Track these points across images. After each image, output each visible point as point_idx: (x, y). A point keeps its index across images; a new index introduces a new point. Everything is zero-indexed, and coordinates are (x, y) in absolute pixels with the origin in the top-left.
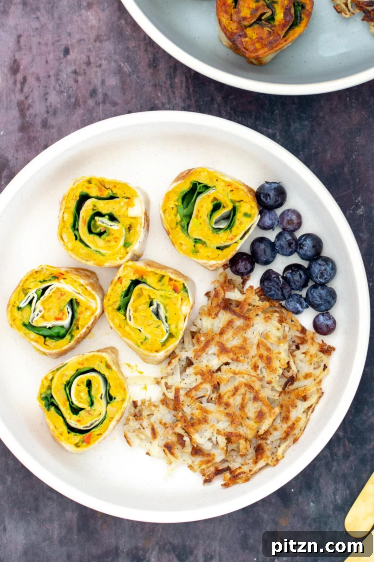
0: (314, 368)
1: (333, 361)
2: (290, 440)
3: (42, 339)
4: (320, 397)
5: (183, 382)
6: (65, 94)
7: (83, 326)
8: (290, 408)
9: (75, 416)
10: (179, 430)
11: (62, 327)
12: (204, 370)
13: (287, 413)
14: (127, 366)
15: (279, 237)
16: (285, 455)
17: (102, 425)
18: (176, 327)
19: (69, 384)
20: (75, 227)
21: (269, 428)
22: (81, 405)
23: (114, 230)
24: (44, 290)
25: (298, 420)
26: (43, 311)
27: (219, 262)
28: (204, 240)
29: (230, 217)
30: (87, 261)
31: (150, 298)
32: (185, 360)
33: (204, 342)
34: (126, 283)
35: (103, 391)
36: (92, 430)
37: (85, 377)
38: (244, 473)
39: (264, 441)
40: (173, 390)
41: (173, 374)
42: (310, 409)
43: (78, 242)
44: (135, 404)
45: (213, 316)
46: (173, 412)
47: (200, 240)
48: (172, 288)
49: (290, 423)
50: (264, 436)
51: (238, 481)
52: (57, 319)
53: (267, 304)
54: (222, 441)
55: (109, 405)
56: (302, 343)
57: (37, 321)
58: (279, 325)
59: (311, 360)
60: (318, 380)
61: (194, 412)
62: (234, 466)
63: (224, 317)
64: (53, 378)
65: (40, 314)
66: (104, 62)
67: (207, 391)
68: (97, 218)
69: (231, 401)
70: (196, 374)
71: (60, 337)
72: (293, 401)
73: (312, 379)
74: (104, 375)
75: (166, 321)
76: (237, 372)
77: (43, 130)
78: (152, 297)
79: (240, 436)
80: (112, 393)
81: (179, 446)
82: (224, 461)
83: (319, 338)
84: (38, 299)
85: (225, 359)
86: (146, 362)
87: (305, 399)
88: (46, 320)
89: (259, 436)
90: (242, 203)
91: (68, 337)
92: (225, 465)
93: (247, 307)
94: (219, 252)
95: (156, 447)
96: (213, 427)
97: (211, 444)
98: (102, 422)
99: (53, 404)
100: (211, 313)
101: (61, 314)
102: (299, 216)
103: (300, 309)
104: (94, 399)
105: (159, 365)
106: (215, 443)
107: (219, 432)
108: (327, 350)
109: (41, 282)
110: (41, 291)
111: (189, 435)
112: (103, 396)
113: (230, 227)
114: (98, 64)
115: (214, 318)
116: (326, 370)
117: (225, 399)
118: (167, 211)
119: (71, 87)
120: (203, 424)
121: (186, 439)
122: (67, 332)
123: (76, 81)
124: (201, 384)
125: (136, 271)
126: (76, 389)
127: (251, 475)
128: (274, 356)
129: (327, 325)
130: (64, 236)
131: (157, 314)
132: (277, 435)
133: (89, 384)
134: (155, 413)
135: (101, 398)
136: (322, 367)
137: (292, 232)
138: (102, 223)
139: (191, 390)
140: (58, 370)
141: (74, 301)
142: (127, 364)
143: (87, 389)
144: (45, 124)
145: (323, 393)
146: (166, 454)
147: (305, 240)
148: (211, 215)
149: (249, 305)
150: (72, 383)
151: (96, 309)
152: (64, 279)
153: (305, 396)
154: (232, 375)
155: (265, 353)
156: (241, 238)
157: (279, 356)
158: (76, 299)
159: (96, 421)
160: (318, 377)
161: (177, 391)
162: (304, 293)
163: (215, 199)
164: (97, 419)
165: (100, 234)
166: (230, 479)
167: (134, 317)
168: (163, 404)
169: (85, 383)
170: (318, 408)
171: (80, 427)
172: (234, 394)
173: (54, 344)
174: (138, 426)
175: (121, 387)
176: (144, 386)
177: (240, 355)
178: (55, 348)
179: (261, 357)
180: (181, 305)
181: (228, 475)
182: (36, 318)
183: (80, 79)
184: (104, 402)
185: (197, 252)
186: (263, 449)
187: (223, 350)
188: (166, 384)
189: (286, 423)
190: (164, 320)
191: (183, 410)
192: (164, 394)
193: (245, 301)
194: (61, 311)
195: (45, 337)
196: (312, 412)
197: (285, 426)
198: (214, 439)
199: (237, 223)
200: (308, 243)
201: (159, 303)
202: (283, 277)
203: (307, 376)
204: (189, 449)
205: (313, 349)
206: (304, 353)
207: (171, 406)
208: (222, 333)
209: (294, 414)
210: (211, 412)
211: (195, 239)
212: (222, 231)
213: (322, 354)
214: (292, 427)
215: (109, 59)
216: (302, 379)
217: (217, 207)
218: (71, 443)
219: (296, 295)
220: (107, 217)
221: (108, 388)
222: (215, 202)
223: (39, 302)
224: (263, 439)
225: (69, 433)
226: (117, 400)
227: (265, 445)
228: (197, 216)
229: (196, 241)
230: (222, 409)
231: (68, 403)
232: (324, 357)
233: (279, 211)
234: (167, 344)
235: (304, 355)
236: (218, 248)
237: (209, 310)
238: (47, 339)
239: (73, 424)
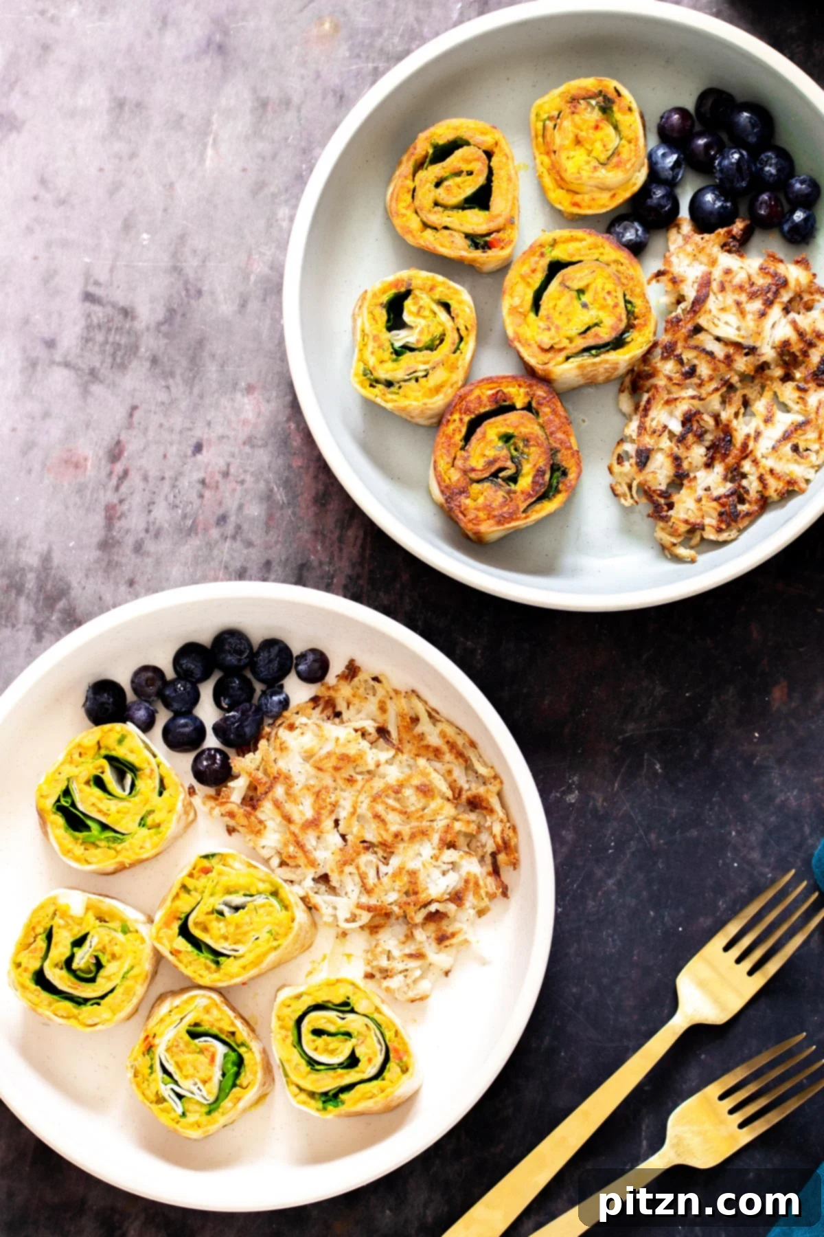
0: (374, 695)
1: (370, 664)
2: (471, 754)
3: (236, 1090)
4: (418, 697)
5: (350, 894)
6: (180, 511)
7: (233, 1024)
8: (424, 743)
9: (360, 1064)
10: (419, 917)
11: (226, 1056)
12: (338, 858)
13: (431, 749)
14: (310, 977)
15: (167, 705)
16: (490, 764)
17: (383, 1026)
18: (264, 881)
19: (312, 1063)
20: (80, 1002)
21: (445, 780)
22: (347, 1053)
23: (99, 943)
24: (165, 1071)
25: (443, 735)
26: (197, 1080)
27: (182, 796)
28: (143, 813)
29: (122, 768)
30: (134, 994)
31: (212, 912)
32: (319, 885)
33: (296, 849)
34: (182, 944)
35: (332, 1015)
36: (389, 1044)
37: (307, 1037)
38: (503, 831)
39: (464, 793)
40: (358, 912)
41: (335, 908)
42: (433, 716)
43: (102, 1002)
44: (370, 976)
45: (262, 827)
46: (393, 920)
47: (142, 819)
48: (203, 875)
49: (445, 748)
50: (457, 793)
51: (513, 843)
52: (212, 1060)
53: (263, 744)
54: (450, 855)
55: (356, 1009)
56: (334, 706)
57: (209, 1093)
58: (297, 732)
59: (360, 697)
60: (392, 694)
61: (397, 888)
62: (490, 847)
63: (266, 810)
64: (298, 1086)
65: (200, 1085)
66: (249, 479)
67: (371, 861)
68: (75, 966)
69: (394, 828)
70: (342, 872)
71: (240, 1062)
72: (414, 737)
73: (388, 702)
74: (309, 1007)
75: (251, 896)
76: (351, 810)
77: (133, 556)
78: (210, 909)
79: (448, 828)
80: (338, 1000)
81: (444, 923)
82: (482, 860)
83: (331, 679)
84: (176, 1082)
85: (328, 824)
86: (310, 946)
87: (415, 720)
88: (210, 1079)
89: (455, 798)
90: (102, 744)
91: (242, 1050)
92: (488, 859)
93: (260, 775)
94: (166, 794)
95: (438, 958)
96: (427, 865)
97: (451, 872)
98: (379, 1026)
99: (336, 1096)
100: (258, 830)
101: (206, 1053)
102: (145, 668)
103: (281, 697)
104: (343, 1030)
105: (319, 927)
106: (450, 866)
107: (435, 857)
108: (352, 671)
109: (151, 1073)
110: (165, 1076)
111: (429, 903)
112: (341, 1015)
113: (134, 769)
114: (239, 479)
115: (265, 827)
116: (381, 678)
117: (388, 838)
118: (89, 859)
119: (191, 503)
120: (417, 878)
121: (433, 908)
122: (234, 1050)
123: (201, 496)
124: (358, 868)
125: (167, 924)
126: (321, 1054)
127: (508, 821)
128: (339, 751)
129: (314, 661)
130: (90, 1022)
131: (237, 909)
132: (459, 774)
133: (318, 1032)
134: (388, 948)
135: (343, 1019)
136: (376, 684)
137: (166, 683)
138: (83, 959)
139: (364, 885)
140: (286, 1075)
141: (192, 1028)
142: (307, 976)
143: (325, 1037)
144: (138, 548)
145: (413, 691)
146: (451, 945)
147: (181, 666)
148: (110, 793)
149: (258, 769)
150: (311, 1058)
151: (210, 998)
152: (154, 1036)
153: (411, 718)
154: (355, 818)
155: (333, 762)
156: (155, 756)
157: (342, 741)
158: (190, 1026)
159: (376, 1035)
160: (387, 692)
161: (359, 906)
162: (259, 687)
163: (87, 783)
164: (372, 1032)
165: (99, 965)
166: (507, 854)
167: (235, 943)
168: (377, 932)
169: (314, 1038)
170: (434, 703)
171: (379, 1059)
172: (383, 821)
173: (248, 1073)
174: (401, 977)
175: (333, 985)
176: (345, 958)
177: (328, 800)
178: (255, 1073)
179: (337, 769)
180: (231, 867)
181: (502, 857)
182: (205, 1093)
183: (207, 494)
184: (350, 1016)
185: (158, 826)
186: (475, 797)
187: (314, 823)
188: (347, 921)
189: (444, 754)
190: (249, 899)
191: (391, 904)
192: (362, 928)
193: (250, 774)
194: (201, 1052)
195: (234, 1085)
196: (438, 713)
197: (448, 757)
198: (445, 867)
199: (131, 758)
200: (186, 663)
201: (221, 900)
202: (228, 710)
203: (383, 708)
204: (451, 908)
205: (345, 691)
206: (348, 707)
207: (382, 922)
208: (288, 820)
209: (434, 739)
210: (403, 863)
211: (140, 824)
212: (137, 783)
213: (356, 680)
214: (452, 746)
215: (257, 476)
216: (385, 717)
217: (99, 782)
218: (399, 1078)
219: (260, 699)
220: (76, 949)
221: (330, 1005)
222: (92, 783)
223: (180, 1082)
224: (460, 795)
225: (383, 1079)
226: (350, 995)
227: (469, 793)
228: (106, 815)
229: (142, 823)
230: (401, 846)
231: (340, 1071)
232: (362, 677)
233: (130, 696)
234: (287, 903)
235: (351, 707)
236: (161, 794)
237: (252, 832)
238: (238, 1082)
239: (372, 1071)
